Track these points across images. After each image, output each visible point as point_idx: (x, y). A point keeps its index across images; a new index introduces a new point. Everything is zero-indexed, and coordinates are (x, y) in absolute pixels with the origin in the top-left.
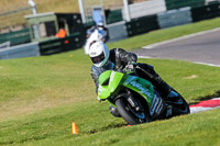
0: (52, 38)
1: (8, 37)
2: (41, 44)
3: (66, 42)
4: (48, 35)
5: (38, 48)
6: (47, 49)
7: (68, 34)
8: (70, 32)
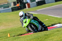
0: (15, 6)
1: (3, 6)
2: (12, 8)
3: (19, 7)
4: (14, 5)
5: (11, 9)
6: (14, 10)
7: (20, 5)
8: (20, 4)
